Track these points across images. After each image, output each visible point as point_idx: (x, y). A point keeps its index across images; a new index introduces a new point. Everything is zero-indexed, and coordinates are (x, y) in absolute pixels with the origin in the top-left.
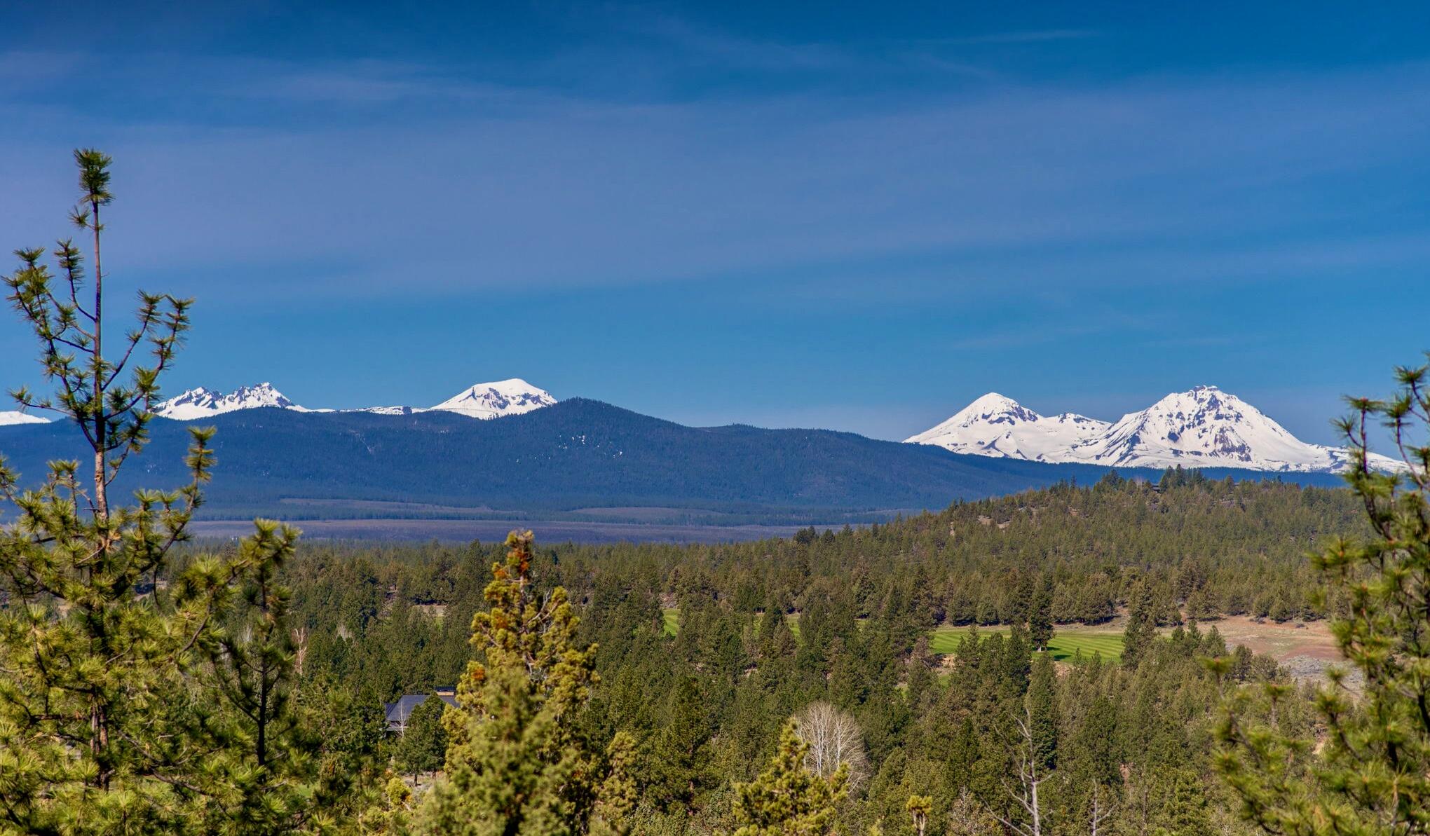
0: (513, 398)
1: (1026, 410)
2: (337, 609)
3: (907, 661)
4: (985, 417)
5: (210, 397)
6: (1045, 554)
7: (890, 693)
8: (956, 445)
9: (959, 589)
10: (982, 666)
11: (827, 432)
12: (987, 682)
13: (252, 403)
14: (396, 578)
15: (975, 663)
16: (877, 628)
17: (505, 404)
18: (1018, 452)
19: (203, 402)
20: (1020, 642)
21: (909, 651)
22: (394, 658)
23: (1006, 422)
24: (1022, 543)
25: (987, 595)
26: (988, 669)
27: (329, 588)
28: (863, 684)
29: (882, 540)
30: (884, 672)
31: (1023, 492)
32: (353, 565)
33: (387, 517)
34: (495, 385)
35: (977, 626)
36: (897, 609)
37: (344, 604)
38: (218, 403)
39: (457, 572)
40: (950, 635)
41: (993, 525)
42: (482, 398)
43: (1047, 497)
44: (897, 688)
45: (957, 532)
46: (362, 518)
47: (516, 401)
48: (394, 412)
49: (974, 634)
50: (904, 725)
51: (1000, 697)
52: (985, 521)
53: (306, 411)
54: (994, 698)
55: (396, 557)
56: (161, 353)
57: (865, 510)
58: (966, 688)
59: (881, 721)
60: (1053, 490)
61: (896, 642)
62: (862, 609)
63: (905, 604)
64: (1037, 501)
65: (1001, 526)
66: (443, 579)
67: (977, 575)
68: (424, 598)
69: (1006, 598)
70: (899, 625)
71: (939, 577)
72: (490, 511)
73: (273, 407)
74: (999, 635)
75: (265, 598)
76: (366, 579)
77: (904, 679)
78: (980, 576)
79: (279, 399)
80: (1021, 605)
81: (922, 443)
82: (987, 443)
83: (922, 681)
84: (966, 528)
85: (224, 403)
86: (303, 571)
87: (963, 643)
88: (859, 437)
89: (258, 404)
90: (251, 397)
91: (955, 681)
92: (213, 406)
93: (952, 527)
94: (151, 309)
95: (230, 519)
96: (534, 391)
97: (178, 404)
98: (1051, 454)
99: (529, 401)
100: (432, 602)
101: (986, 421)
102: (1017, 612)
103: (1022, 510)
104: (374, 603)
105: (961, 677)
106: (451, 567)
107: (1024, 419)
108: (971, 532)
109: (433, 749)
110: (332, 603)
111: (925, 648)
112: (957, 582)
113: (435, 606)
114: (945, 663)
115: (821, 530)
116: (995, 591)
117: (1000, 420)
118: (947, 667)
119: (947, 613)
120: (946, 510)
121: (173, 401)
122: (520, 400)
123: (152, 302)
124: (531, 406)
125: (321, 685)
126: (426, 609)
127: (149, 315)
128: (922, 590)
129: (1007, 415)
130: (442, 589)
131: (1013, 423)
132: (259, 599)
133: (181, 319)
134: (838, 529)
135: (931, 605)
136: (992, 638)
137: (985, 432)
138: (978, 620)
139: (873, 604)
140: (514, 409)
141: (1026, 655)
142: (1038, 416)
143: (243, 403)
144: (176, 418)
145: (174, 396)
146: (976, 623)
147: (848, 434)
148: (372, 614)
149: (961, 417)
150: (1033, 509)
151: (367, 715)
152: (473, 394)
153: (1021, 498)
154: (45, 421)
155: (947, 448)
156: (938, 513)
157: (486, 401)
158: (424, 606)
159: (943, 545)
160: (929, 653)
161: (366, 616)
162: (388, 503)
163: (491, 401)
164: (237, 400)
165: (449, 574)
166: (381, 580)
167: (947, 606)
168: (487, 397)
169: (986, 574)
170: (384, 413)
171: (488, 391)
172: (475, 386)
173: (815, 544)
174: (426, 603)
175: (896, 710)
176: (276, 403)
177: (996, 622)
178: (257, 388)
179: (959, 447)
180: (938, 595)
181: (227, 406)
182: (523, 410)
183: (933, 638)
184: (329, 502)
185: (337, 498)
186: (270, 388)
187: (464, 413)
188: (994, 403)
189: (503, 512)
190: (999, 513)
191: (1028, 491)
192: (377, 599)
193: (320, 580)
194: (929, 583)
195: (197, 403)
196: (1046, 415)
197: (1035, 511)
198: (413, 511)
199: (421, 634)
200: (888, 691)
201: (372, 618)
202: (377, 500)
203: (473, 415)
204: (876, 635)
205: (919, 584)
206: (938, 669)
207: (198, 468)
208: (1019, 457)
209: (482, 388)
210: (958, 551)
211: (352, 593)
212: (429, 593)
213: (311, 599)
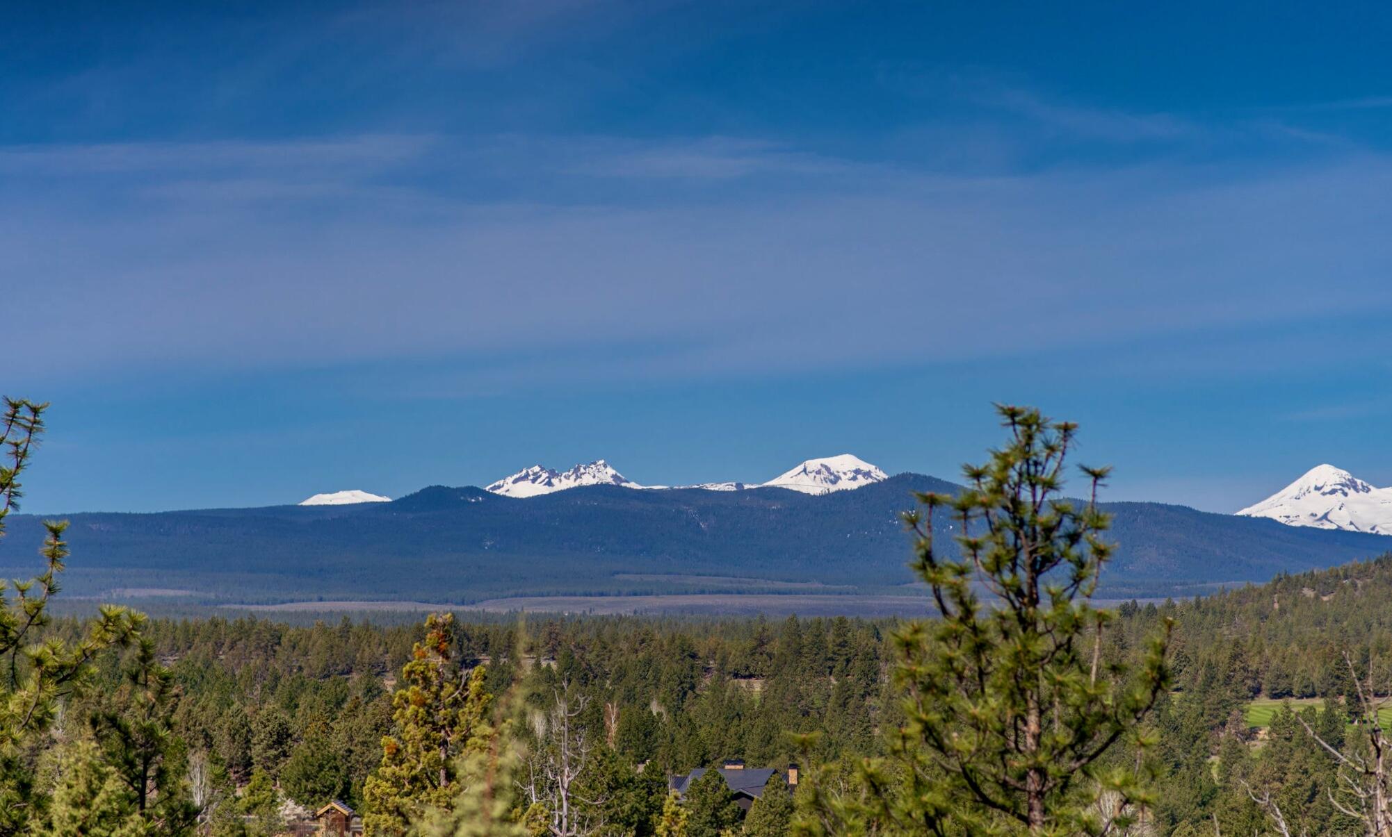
0: (845, 474)
1: (1359, 482)
2: (656, 684)
3: (1222, 735)
4: (1317, 489)
5: (547, 475)
6: (1369, 627)
7: (1203, 766)
8: (1288, 517)
9: (1275, 662)
10: (1296, 738)
11: (1158, 505)
12: (1298, 755)
13: (587, 480)
14: (715, 653)
15: (1288, 736)
16: (1191, 702)
17: (837, 478)
18: (1351, 523)
19: (539, 480)
20: (1333, 715)
21: (1223, 724)
22: (702, 733)
23: (1339, 494)
24: (1346, 615)
25: (1304, 667)
26: (1302, 742)
27: (648, 663)
28: (1174, 757)
29: (1205, 613)
30: (1195, 746)
31: (1348, 564)
32: (673, 640)
33: (719, 592)
34: (826, 461)
35: (1294, 699)
36: (1211, 682)
37: (663, 679)
38: (554, 481)
39: (776, 647)
40: (1266, 708)
41: (1317, 597)
42: (814, 474)
43: (1372, 568)
44: (1209, 761)
45: (1280, 605)
46: (695, 594)
47: (847, 477)
48: (726, 489)
49: (1287, 707)
50: (1211, 798)
51: (1311, 771)
52: (1309, 593)
53: (640, 487)
54: (1306, 772)
55: (722, 632)
56: (16, 454)
57: (1196, 583)
58: (1278, 761)
59: (1188, 794)
60: (1379, 561)
61: (1211, 715)
62: (1177, 682)
63: (1220, 676)
64: (1364, 572)
65: (1325, 599)
66: (761, 654)
67: (1294, 647)
68: (743, 672)
69: (1323, 671)
70: (1213, 699)
71: (1255, 650)
72: (820, 586)
73: (607, 485)
74: (1312, 708)
75: (146, 678)
76: (686, 654)
77: (1218, 753)
78: (1296, 649)
79: (613, 476)
80: (1338, 677)
81: (1253, 516)
82: (1319, 516)
83: (1234, 755)
84: (1290, 600)
85: (560, 481)
86: (624, 646)
87: (1276, 716)
88: (1190, 509)
89: (593, 482)
90: (587, 475)
91: (1267, 754)
92: (550, 484)
93: (1276, 600)
94: (15, 413)
95: (565, 595)
96: (865, 467)
97: (515, 482)
98: (1385, 526)
99: (860, 477)
100: (751, 676)
101: (1318, 493)
102: (1334, 684)
103: (1346, 582)
104: (692, 677)
105: (1274, 750)
106: (769, 641)
107: (1357, 490)
108: (1296, 605)
109: (710, 822)
110: (651, 678)
111: (1239, 721)
112: (1274, 655)
113: (753, 680)
114: (1260, 737)
115: (1143, 603)
116: (1312, 664)
117: (1333, 492)
118: (1263, 740)
119: (1263, 687)
120: (1271, 583)
121: (510, 480)
122: (851, 475)
123: (16, 407)
124: (862, 481)
125: (596, 759)
126: (743, 683)
127: (13, 418)
128: (1238, 663)
129: (1339, 487)
130: (760, 663)
131: (1346, 494)
132: (141, 679)
133: (35, 422)
134: (1159, 603)
135: (1247, 678)
136: (1306, 710)
137: (1318, 504)
138: (1294, 692)
139: (1189, 677)
140: (846, 484)
141: (1340, 727)
142: (1371, 487)
143: (579, 480)
144: (514, 496)
145: (511, 475)
146: (1292, 696)
147: (1178, 507)
148: (690, 688)
149: (1293, 489)
150: (1358, 582)
151: (650, 789)
152: (805, 470)
153: (1346, 570)
154: (386, 499)
155: (1279, 520)
156: (1261, 585)
157: (818, 476)
158: (743, 680)
159: (1267, 617)
160: (1244, 727)
161: (686, 689)
162: (721, 578)
163: (822, 476)
164: (573, 477)
165: (768, 648)
166: (700, 655)
167: (1263, 679)
168: (819, 472)
169: (1303, 647)
170: (716, 489)
171: (820, 467)
172: (807, 462)
173: (1136, 617)
174: (744, 677)
175: (1204, 784)
176: (610, 480)
177: (1313, 695)
178: (593, 466)
179: (1291, 519)
180: (1254, 667)
181: (563, 484)
182: (854, 486)
183: (1248, 712)
184: (663, 578)
185: (670, 573)
186: (605, 466)
187: (795, 489)
188: (1326, 474)
189: (833, 587)
190: (1323, 585)
191: (1354, 562)
192: (695, 673)
193: (641, 655)
194: (1244, 656)
195: (534, 481)
196: (1379, 487)
197: (1359, 583)
198: (745, 586)
199: (737, 708)
200: (1199, 764)
201: (690, 692)
202: (710, 575)
203: (804, 490)
204: (1190, 707)
205: (1235, 657)
206: (1253, 743)
207: (54, 559)
208: (1352, 528)
209: (813, 464)
210: (1281, 623)
211: (670, 667)
212: (748, 668)
213: (630, 674)
